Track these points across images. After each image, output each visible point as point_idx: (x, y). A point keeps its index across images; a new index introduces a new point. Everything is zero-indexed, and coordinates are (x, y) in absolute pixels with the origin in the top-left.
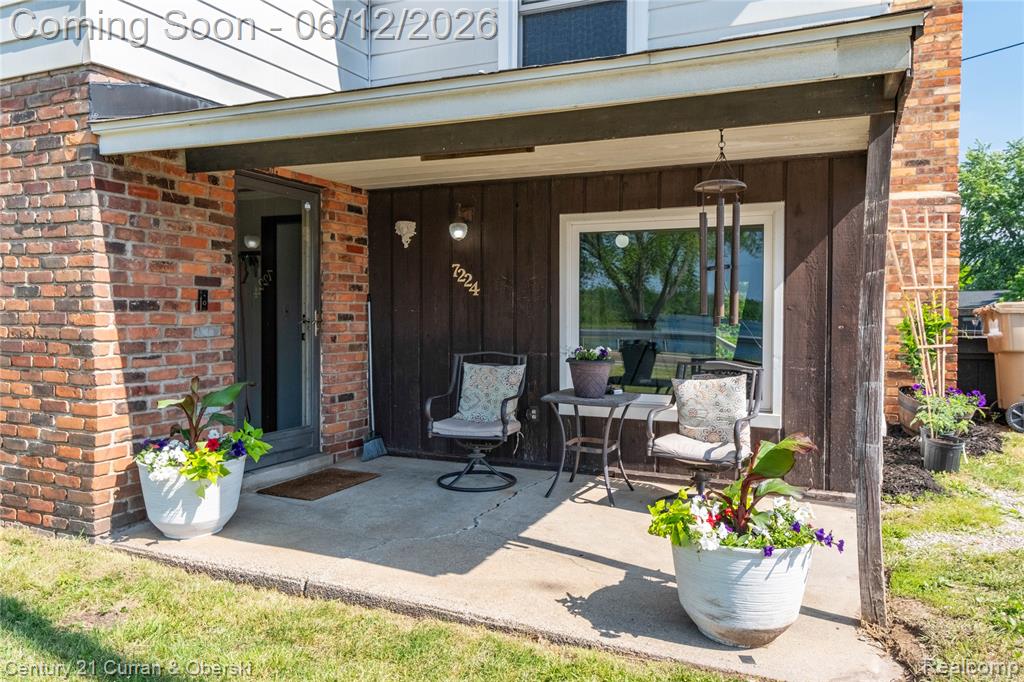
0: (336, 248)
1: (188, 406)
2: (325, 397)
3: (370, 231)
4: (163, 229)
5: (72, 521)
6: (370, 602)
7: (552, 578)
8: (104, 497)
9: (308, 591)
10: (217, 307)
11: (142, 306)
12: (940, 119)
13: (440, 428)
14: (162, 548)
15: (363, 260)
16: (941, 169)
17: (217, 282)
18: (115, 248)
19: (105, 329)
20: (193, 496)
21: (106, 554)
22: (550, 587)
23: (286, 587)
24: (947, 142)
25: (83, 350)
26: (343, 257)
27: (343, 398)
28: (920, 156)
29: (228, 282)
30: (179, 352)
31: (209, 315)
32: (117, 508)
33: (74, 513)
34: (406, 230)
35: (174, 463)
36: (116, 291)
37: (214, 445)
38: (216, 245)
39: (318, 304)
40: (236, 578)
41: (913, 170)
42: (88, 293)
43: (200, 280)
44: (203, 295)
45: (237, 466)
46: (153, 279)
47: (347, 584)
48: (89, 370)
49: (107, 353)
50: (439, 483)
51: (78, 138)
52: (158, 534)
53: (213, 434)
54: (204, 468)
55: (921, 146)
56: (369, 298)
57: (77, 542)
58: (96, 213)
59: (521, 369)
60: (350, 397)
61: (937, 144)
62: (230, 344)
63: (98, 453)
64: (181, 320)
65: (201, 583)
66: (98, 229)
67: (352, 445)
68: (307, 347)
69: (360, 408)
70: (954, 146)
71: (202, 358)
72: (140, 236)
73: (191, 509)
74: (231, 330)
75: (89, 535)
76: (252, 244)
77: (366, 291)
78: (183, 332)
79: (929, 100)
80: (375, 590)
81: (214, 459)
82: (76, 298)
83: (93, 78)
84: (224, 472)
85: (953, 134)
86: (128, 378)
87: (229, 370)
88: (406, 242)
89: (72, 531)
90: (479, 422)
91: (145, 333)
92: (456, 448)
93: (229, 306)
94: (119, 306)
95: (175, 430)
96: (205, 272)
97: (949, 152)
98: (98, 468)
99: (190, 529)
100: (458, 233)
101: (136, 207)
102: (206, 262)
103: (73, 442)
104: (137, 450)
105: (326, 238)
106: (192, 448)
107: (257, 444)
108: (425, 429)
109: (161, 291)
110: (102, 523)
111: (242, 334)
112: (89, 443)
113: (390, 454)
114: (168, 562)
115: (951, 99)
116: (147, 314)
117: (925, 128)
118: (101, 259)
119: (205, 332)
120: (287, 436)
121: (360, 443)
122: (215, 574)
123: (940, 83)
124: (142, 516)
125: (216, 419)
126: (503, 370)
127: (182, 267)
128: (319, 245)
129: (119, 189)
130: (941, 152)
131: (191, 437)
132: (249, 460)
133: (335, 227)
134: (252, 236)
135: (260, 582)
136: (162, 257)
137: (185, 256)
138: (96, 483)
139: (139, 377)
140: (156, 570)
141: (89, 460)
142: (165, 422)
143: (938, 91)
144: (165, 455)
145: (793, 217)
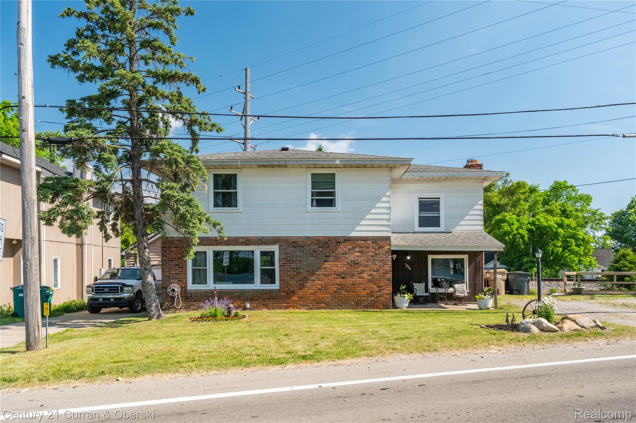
48: (390, 283)
75: (390, 309)
89: (387, 309)
100: (408, 258)
103: (387, 295)
110: (392, 307)
126: (421, 284)
145: (469, 257)
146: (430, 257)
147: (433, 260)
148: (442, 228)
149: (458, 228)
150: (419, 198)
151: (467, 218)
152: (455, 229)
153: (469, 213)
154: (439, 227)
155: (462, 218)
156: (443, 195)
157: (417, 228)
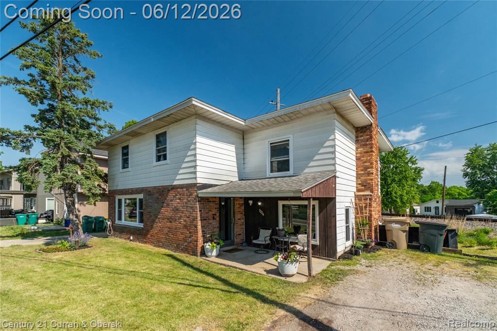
0: (237, 206)
1: (211, 236)
2: (235, 235)
3: (244, 202)
4: (208, 207)
5: (194, 254)
6: (236, 268)
7: (264, 267)
8: (199, 250)
9: (228, 266)
10: (216, 219)
11: (205, 220)
12: (369, 176)
13: (254, 241)
14: (207, 259)
15: (243, 208)
16: (369, 187)
17: (216, 215)
18: (200, 211)
19: (199, 223)
20: (212, 251)
21: (200, 259)
22: (263, 268)
23: (225, 265)
24: (371, 181)
25: (196, 227)
26: (239, 208)
27: (239, 235)
28: (365, 184)
29: (218, 214)
30: (210, 227)
31: (214, 220)
32: (201, 252)
33: (195, 252)
34: (251, 202)
35: (209, 245)
36: (201, 218)
37: (215, 243)
38: (216, 208)
39: (234, 217)
40: (218, 263)
41: (363, 187)
42: (197, 218)
43: (213, 215)
44: (214, 217)
45: (219, 246)
46: (206, 215)
47: (233, 265)
48: (197, 230)
49: (199, 227)
50: (255, 252)
51: (195, 194)
52: (207, 257)
53: (215, 241)
54: (213, 246)
55: (365, 182)
56: (244, 215)
57: (195, 257)
58: (198, 206)
59: (270, 231)
60: (240, 234)
61: (368, 182)
62: (218, 225)
63: (198, 243)
64: (210, 222)
65: (213, 263)
66: (198, 208)
67: (241, 244)
68: (232, 225)
69: (243, 236)
70: (372, 182)
71: (214, 228)
72: (204, 208)
73: (212, 253)
74: (218, 223)
75: (197, 256)
76: (223, 204)
77: (244, 214)
78: (211, 223)
79: (366, 172)
80: (237, 266)
81: (215, 245)
82: (195, 219)
83: (198, 185)
84: (217, 247)
85: (372, 180)
86: (202, 231)
87: (218, 230)
88: (251, 205)
89: (195, 255)
90: (262, 241)
91: (205, 224)
92: (258, 246)
93: (218, 219)
94: (201, 220)
95: (209, 240)
96: (214, 213)
97: (371, 184)
98: (198, 246)
99: (211, 256)
100: (260, 204)
101: (203, 204)
102: (214, 211)
103: (195, 241)
104: (204, 243)
105: (235, 204)
106: (212, 243)
107: (222, 243)
108: (252, 242)
109: (207, 217)
110: (199, 254)
111: (220, 224)
112: (197, 242)
113: (248, 246)
114: (208, 261)
115: (371, 172)
116: (205, 221)
117: (366, 178)
118: (199, 213)
119: (214, 223)
120: (228, 242)
121: (242, 243)
122: (215, 263)
123: (369, 168)
124: (205, 254)
125: (216, 238)
126: (268, 231)
127: (210, 213)
128: (234, 206)
129: (201, 201)
130: (369, 183)
131: (211, 241)
132: (220, 246)
133: (237, 202)
134: (223, 202)
135: (221, 264)
136: (207, 211)
137: (210, 211)
138: (198, 248)
139: (204, 231)
140: (207, 262)
141: (197, 244)
142: (208, 239)
143: (368, 170)
144: (208, 244)
145: (320, 203)
146: (281, 203)
147: (283, 206)
148: (291, 172)
149: (307, 170)
150: (271, 144)
151: (316, 158)
152: (304, 172)
153: (319, 152)
154: (289, 171)
155: (310, 158)
156: (291, 136)
157: (269, 174)
